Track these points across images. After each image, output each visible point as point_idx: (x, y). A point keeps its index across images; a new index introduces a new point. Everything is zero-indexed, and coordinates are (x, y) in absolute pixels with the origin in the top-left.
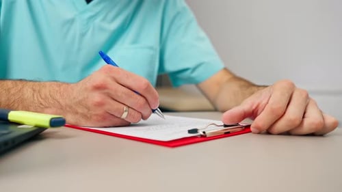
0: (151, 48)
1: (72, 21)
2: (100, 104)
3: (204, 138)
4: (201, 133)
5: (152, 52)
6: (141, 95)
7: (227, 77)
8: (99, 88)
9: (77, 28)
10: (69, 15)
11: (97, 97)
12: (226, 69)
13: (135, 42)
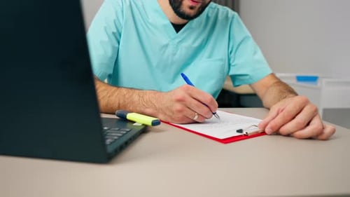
0: (221, 60)
1: (166, 46)
2: (180, 111)
3: (247, 137)
4: (244, 133)
5: (221, 63)
6: (207, 106)
7: (273, 81)
8: (180, 101)
9: (170, 50)
10: (165, 42)
11: (178, 106)
12: (273, 75)
13: (210, 57)
